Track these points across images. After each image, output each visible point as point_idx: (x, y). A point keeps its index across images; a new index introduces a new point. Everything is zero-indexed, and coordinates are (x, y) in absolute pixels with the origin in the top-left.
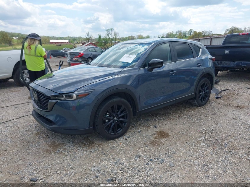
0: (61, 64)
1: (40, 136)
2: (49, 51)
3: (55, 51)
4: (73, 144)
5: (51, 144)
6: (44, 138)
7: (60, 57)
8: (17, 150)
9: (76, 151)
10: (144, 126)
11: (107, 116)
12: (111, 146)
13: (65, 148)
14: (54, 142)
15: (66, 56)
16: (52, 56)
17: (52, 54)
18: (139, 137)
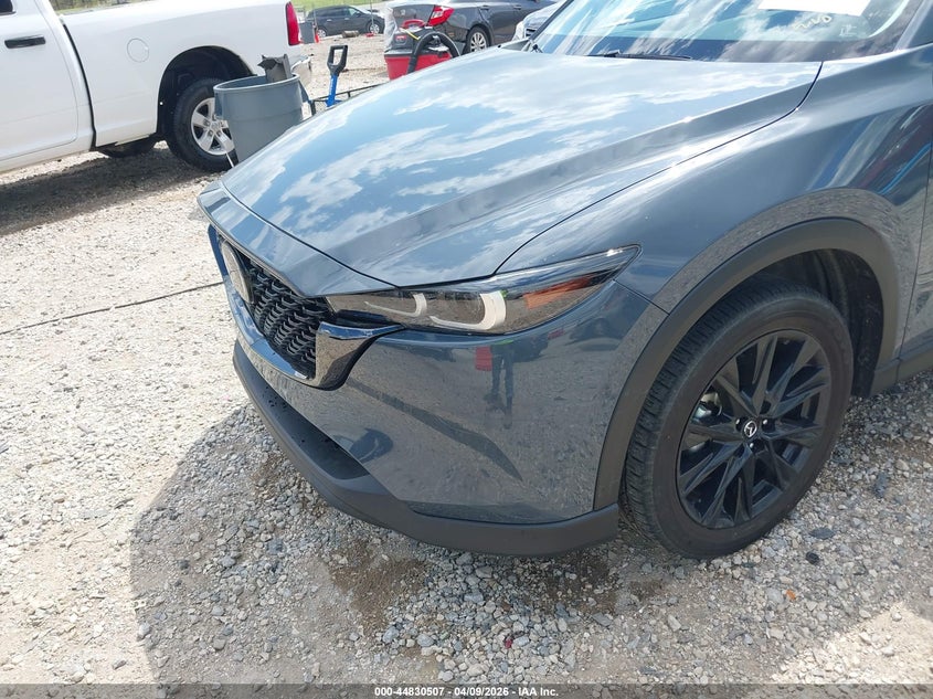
0: (337, 61)
1: (283, 489)
2: (311, 14)
3: (331, 12)
4: (480, 573)
5: (344, 561)
6: (305, 501)
7: (353, 36)
8: (159, 599)
9: (508, 643)
10: (881, 440)
11: (701, 412)
12: (726, 613)
13: (431, 604)
14: (363, 545)
15: (375, 28)
16: (321, 33)
17: (321, 27)
18: (898, 541)
